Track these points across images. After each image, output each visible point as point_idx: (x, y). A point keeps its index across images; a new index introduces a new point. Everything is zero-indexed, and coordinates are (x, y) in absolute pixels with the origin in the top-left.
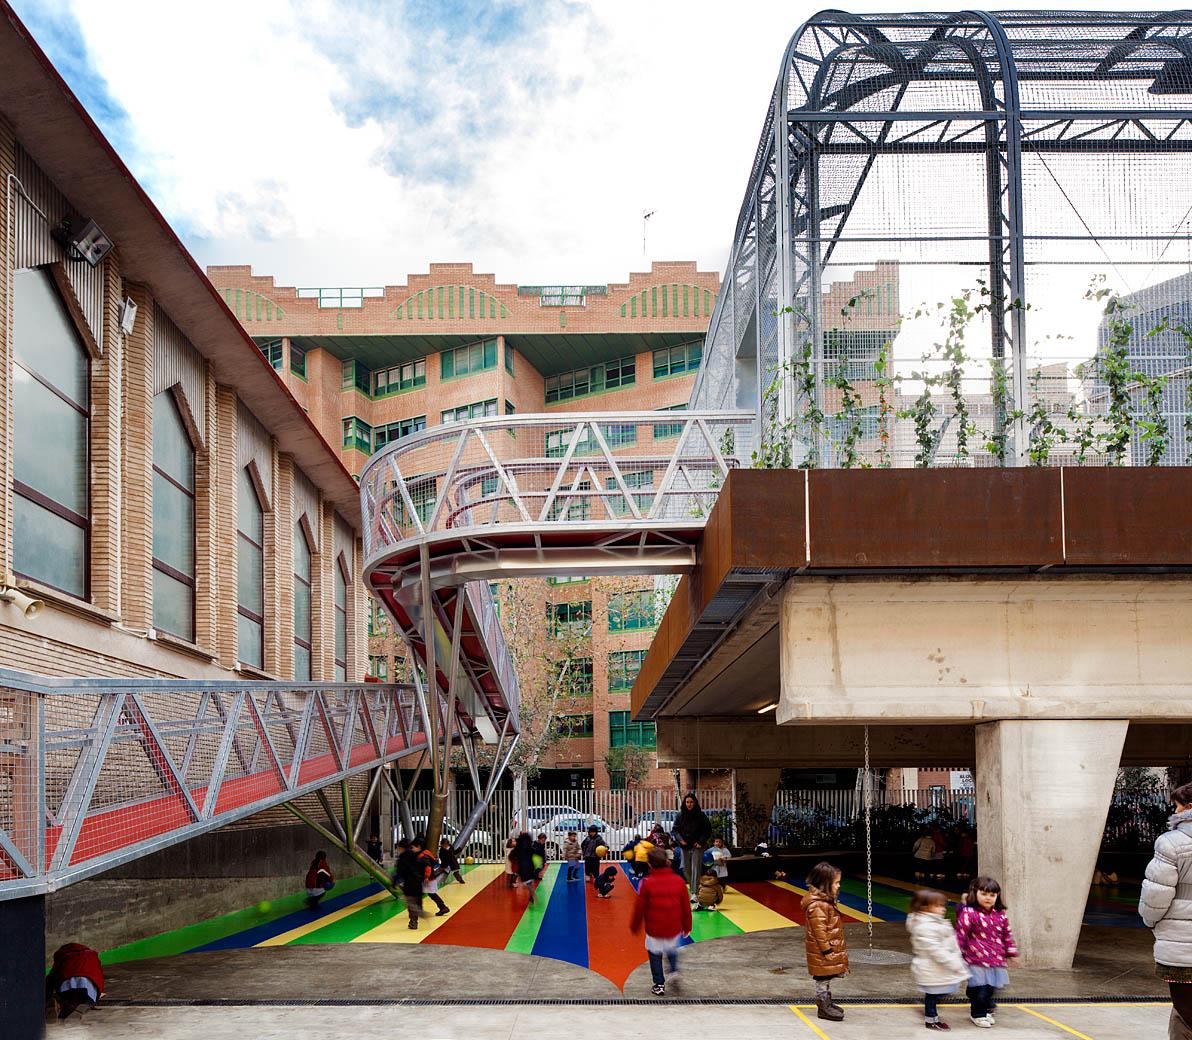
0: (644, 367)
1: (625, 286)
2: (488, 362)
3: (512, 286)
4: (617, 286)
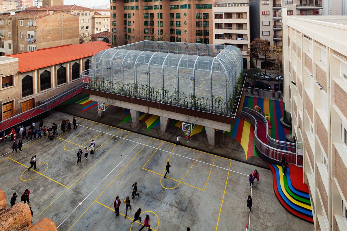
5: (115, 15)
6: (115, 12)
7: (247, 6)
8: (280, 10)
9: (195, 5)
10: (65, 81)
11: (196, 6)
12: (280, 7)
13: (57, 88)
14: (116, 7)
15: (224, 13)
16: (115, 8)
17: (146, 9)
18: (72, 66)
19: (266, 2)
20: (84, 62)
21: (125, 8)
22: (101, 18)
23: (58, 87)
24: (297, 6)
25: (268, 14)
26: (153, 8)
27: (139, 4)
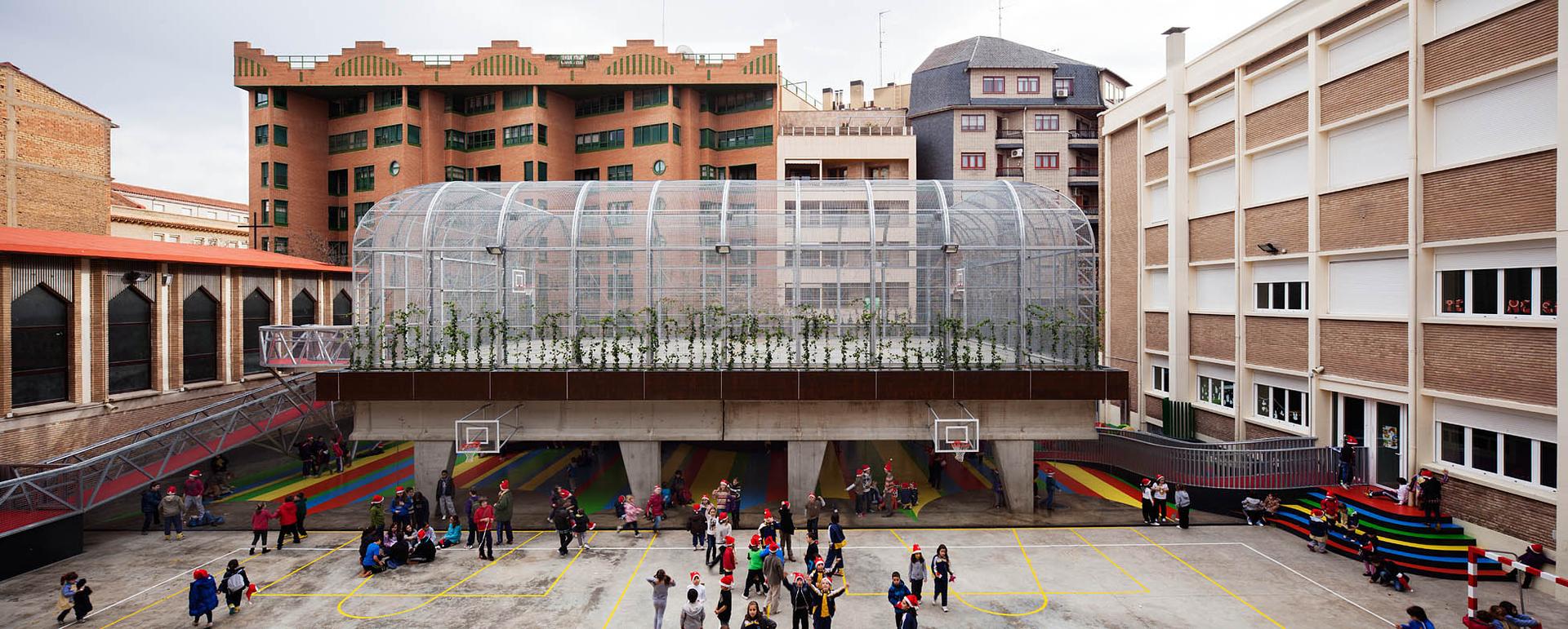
0: (629, 102)
1: (610, 55)
2: (528, 102)
3: (541, 55)
4: (605, 55)
5: (281, 168)
6: (283, 154)
7: (909, 133)
8: (1019, 152)
9: (699, 132)
10: (147, 379)
11: (702, 136)
12: (1019, 141)
13: (110, 406)
14: (288, 131)
15: (823, 160)
16: (281, 134)
17: (457, 146)
18: (185, 302)
19: (973, 122)
20: (241, 298)
21: (338, 144)
22: (142, 223)
23: (112, 402)
24: (1069, 138)
25: (980, 164)
26: (499, 140)
27: (421, 118)
